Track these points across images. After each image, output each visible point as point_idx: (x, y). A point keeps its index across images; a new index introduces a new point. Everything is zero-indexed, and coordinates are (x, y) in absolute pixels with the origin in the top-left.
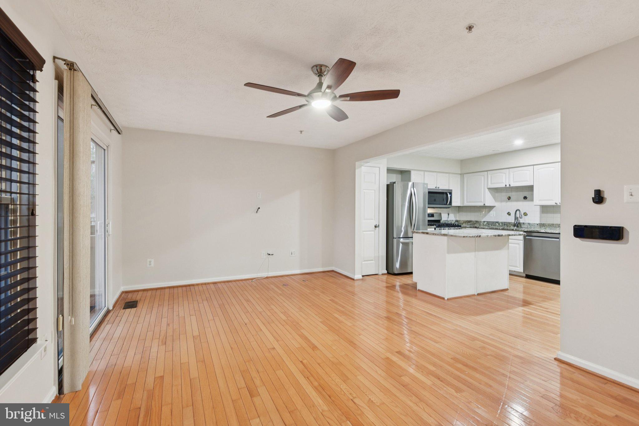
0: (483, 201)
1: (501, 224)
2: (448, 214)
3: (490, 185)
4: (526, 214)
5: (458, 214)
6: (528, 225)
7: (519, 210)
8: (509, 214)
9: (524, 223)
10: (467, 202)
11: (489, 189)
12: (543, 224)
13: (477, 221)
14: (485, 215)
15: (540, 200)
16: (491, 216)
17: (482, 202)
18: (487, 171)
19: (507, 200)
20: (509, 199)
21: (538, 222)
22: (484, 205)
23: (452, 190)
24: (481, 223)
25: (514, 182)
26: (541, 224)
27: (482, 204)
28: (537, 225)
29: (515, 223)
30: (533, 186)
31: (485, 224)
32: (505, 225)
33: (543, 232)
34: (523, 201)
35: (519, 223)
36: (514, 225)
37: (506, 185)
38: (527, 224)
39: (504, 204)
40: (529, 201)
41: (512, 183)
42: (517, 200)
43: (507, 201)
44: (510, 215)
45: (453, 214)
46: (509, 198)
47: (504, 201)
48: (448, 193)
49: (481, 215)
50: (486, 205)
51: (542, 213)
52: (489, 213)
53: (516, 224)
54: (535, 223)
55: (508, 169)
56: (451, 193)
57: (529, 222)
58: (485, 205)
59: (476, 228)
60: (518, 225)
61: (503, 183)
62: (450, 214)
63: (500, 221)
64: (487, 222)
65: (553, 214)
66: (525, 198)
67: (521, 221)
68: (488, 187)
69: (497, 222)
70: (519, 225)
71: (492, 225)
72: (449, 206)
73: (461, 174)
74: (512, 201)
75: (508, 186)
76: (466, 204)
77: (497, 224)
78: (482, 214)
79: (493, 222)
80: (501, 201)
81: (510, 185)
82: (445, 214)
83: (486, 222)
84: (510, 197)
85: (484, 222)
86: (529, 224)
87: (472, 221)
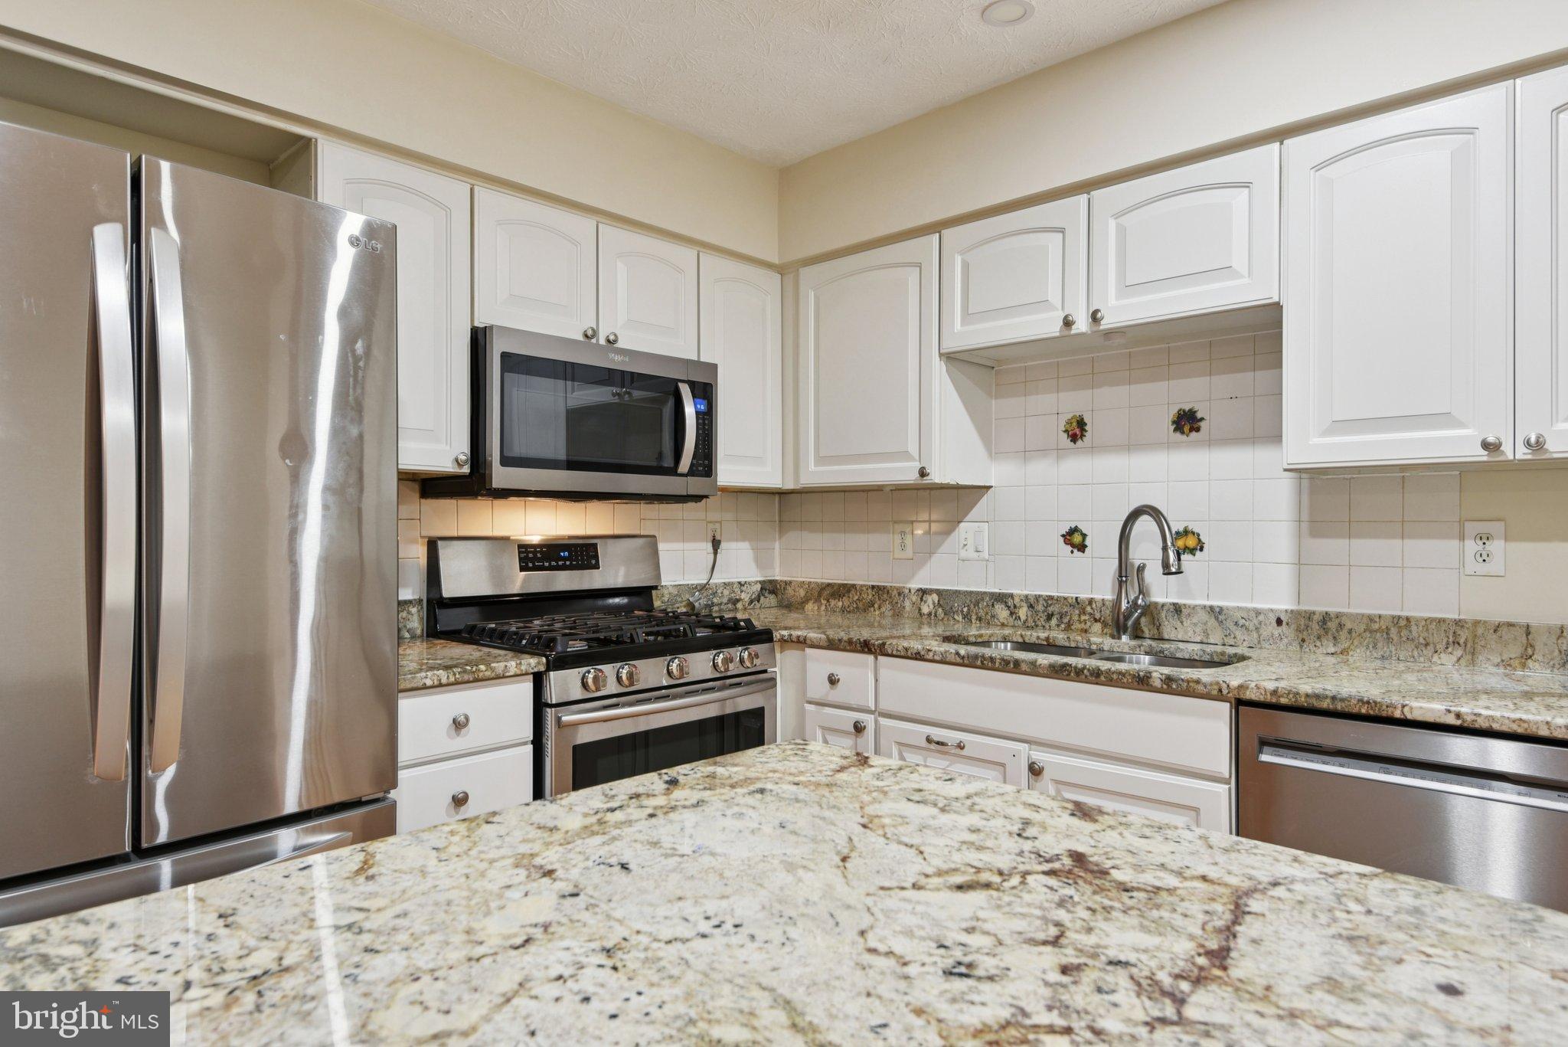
0: (913, 449)
1: (1023, 612)
2: (716, 544)
3: (958, 326)
4: (1191, 542)
5: (777, 545)
6: (1212, 622)
7: (1154, 513)
8: (1075, 539)
9: (1177, 609)
10: (821, 460)
11: (950, 358)
12: (1326, 618)
13: (879, 590)
14: (928, 551)
15: (1340, 426)
16: (963, 554)
17: (905, 455)
18: (937, 227)
19: (1064, 439)
20: (1074, 438)
21: (1283, 603)
22: (923, 473)
23: (714, 367)
24: (907, 604)
25: (1127, 288)
26: (1309, 616)
27: (904, 473)
28: (1279, 622)
29: (1124, 605)
30: (1277, 307)
31: (925, 610)
32: (1049, 617)
33: (1430, 718)
34: (1169, 446)
35: (1151, 611)
36: (1119, 624)
37: (1068, 323)
38: (1203, 616)
39: (1041, 469)
40: (1210, 443)
41: (1112, 301)
42: (1131, 445)
43: (1060, 453)
44: (1082, 548)
45: (744, 539)
46: (1077, 430)
47: (1043, 452)
48: (685, 390)
49: (903, 547)
50: (937, 477)
51: (1315, 533)
52: (948, 532)
53: (1127, 618)
54: (1258, 612)
55: (1083, 198)
56: (705, 391)
57: (1216, 603)
58: (926, 480)
59: (870, 652)
60: (1137, 622)
61: (1043, 304)
62: (730, 540)
63: (1018, 591)
64: (939, 592)
65: (1397, 543)
66: (1187, 421)
67: (1162, 591)
68: (951, 345)
69: (1001, 598)
70: (1143, 620)
71: (967, 617)
72: (695, 485)
73: (781, 270)
74: (1093, 449)
75: (1082, 325)
76: (815, 474)
77: (1002, 613)
78: (908, 539)
79: (977, 598)
80: (1026, 454)
81: (1095, 317)
82: (688, 546)
83: (935, 597)
84: (1081, 424)
85: (923, 592)
86: (1216, 612)
87: (854, 586)
